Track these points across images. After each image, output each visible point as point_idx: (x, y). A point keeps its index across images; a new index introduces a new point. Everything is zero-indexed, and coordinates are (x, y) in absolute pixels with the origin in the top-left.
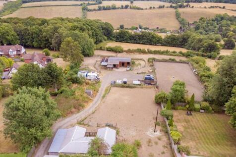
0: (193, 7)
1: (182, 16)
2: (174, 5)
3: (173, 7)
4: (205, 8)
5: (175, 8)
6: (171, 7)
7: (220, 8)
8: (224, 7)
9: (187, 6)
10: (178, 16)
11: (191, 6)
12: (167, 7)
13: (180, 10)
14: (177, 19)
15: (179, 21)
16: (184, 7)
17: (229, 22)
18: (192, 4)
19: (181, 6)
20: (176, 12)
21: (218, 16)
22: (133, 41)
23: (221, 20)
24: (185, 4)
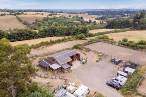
0: (26, 14)
1: (22, 19)
2: (12, 13)
3: (13, 15)
4: (33, 14)
5: (15, 15)
6: (11, 14)
8: (42, 14)
9: (22, 13)
10: (20, 20)
11: (25, 14)
12: (8, 15)
13: (19, 16)
14: (20, 22)
15: (23, 23)
16: (21, 14)
17: (52, 21)
18: (25, 13)
19: (18, 14)
20: (17, 17)
21: (44, 18)
22: (12, 39)
23: (47, 20)
24: (20, 12)
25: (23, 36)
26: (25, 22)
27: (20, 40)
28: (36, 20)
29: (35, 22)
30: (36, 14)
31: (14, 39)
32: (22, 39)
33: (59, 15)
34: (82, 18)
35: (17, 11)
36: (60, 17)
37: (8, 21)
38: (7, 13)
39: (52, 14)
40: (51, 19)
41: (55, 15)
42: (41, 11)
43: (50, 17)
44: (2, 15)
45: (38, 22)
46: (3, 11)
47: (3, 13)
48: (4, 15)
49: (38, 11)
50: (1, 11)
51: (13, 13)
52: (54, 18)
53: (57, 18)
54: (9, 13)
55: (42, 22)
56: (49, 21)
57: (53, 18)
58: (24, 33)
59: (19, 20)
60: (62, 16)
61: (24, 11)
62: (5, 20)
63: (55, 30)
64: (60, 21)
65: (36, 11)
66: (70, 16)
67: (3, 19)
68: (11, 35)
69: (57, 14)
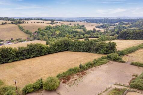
0: (27, 23)
1: (24, 28)
2: (13, 22)
3: (14, 23)
4: (34, 23)
5: (16, 24)
6: (12, 23)
7: (42, 23)
8: (43, 22)
9: (23, 22)
12: (9, 24)
13: (21, 25)
14: (22, 31)
15: (25, 32)
17: (54, 30)
18: (26, 21)
19: (19, 23)
20: (19, 26)
21: (46, 27)
22: (21, 57)
23: (50, 29)
24: (22, 21)
25: (33, 52)
26: (28, 31)
27: (30, 58)
28: (39, 29)
29: (37, 31)
30: (38, 22)
31: (23, 57)
32: (32, 56)
33: (60, 23)
34: (83, 26)
35: (18, 20)
36: (62, 26)
37: (9, 30)
38: (8, 22)
39: (53, 22)
40: (54, 28)
41: (56, 23)
42: (41, 19)
43: (52, 25)
44: (3, 24)
45: (41, 30)
46: (4, 20)
47: (4, 22)
48: (6, 23)
49: (38, 19)
50: (2, 20)
51: (15, 22)
52: (57, 27)
53: (59, 26)
54: (10, 22)
55: (44, 31)
56: (52, 30)
57: (55, 27)
58: (35, 49)
59: (21, 29)
60: (63, 24)
61: (26, 19)
62: (6, 29)
63: (69, 43)
64: (63, 29)
65: (36, 20)
66: (70, 24)
67: (4, 28)
68: (19, 52)
69: (57, 23)
